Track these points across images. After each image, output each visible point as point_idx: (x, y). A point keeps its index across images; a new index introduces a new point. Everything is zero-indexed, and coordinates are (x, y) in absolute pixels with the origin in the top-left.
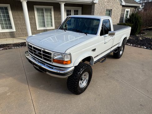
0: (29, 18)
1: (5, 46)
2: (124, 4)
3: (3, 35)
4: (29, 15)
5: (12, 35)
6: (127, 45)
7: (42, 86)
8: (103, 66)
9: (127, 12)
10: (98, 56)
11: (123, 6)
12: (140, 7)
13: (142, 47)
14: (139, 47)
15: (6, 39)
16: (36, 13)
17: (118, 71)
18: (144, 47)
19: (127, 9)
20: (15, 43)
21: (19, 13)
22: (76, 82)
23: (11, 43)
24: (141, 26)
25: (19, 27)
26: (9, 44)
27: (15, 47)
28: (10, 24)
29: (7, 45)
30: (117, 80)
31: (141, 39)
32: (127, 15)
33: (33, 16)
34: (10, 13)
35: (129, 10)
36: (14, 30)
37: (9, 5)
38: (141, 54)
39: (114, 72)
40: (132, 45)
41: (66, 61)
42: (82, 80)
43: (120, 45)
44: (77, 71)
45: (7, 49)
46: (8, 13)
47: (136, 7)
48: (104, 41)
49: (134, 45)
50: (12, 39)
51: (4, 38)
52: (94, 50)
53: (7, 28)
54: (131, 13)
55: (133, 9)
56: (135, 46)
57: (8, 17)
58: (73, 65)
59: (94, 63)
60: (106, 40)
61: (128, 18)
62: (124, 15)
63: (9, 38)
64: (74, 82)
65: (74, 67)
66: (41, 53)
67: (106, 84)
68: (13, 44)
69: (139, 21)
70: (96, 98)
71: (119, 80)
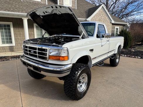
0: (29, 34)
1: (3, 58)
2: (113, 22)
3: (3, 49)
4: (29, 32)
5: (11, 49)
6: (122, 56)
7: (35, 93)
8: (101, 73)
9: (117, 29)
10: (95, 58)
11: (113, 24)
12: (128, 25)
13: (137, 57)
14: (134, 57)
15: (5, 53)
16: (35, 29)
17: (117, 77)
18: (138, 57)
19: (116, 27)
20: (13, 55)
21: (20, 29)
22: (75, 83)
23: (9, 56)
24: (131, 40)
25: (19, 42)
26: (7, 56)
27: (13, 59)
28: (11, 39)
29: (5, 57)
30: (118, 86)
31: (133, 51)
32: (117, 31)
33: (33, 33)
34: (12, 29)
35: (118, 27)
36: (14, 44)
37: (12, 23)
38: (137, 62)
39: (114, 78)
40: (126, 56)
41: (63, 57)
42: (80, 82)
43: (116, 52)
44: (75, 71)
45: (4, 61)
46: (10, 29)
47: (124, 25)
48: (100, 44)
49: (128, 56)
50: (11, 52)
51: (4, 52)
52: (92, 50)
53: (7, 43)
54: (121, 30)
55: (121, 26)
56: (130, 57)
57: (10, 32)
58: (70, 63)
59: (93, 66)
60: (103, 43)
61: (118, 34)
62: (114, 32)
63: (8, 52)
64: (71, 83)
65: (71, 65)
66: (37, 55)
67: (106, 89)
68: (11, 57)
69: (129, 36)
70: (97, 104)
71: (120, 86)
